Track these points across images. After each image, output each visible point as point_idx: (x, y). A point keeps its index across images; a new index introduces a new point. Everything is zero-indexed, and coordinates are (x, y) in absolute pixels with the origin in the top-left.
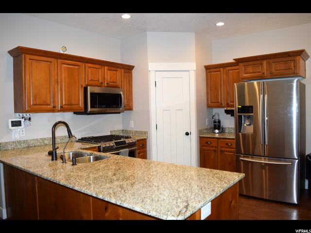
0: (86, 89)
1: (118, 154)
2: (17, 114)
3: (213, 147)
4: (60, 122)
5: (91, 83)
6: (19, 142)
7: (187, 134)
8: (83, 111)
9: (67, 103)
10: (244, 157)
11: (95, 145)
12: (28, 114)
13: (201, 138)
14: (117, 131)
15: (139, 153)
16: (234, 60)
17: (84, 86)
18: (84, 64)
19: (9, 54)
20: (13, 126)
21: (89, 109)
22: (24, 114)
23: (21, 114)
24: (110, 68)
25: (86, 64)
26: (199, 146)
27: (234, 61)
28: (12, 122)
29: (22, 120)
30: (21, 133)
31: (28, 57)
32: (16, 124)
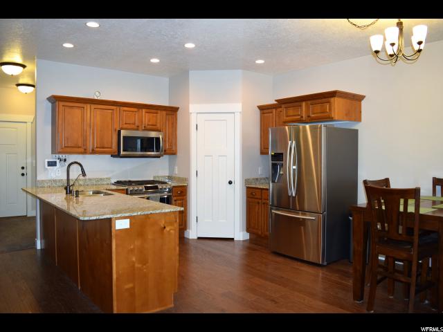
0: (119, 132)
1: (148, 198)
2: (54, 155)
3: (257, 199)
4: (76, 163)
5: (125, 126)
6: (55, 181)
7: (230, 183)
8: (117, 154)
9: (99, 146)
10: (276, 210)
11: (122, 188)
12: (64, 156)
13: (247, 188)
14: (162, 177)
15: (175, 201)
16: (276, 101)
17: (118, 129)
18: (118, 108)
19: (48, 102)
20: (49, 166)
21: (122, 153)
22: (60, 156)
23: (57, 155)
24: (148, 110)
25: (121, 108)
26: (245, 198)
27: (276, 103)
28: (48, 162)
29: (58, 161)
30: (57, 172)
31: (61, 104)
32: (52, 164)
